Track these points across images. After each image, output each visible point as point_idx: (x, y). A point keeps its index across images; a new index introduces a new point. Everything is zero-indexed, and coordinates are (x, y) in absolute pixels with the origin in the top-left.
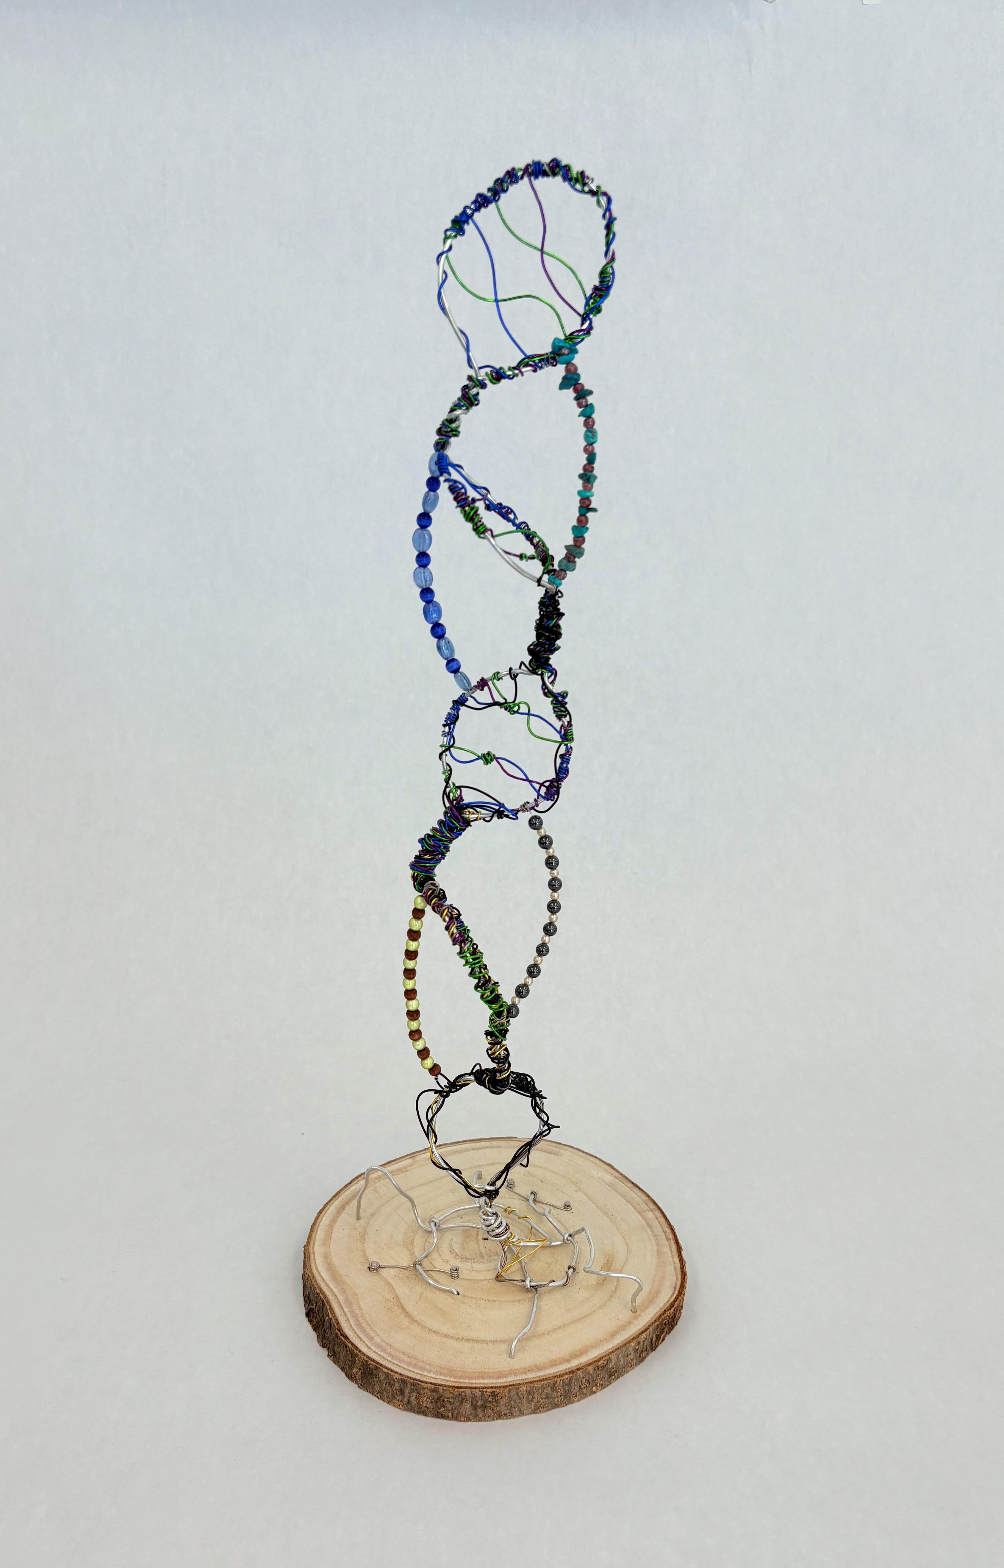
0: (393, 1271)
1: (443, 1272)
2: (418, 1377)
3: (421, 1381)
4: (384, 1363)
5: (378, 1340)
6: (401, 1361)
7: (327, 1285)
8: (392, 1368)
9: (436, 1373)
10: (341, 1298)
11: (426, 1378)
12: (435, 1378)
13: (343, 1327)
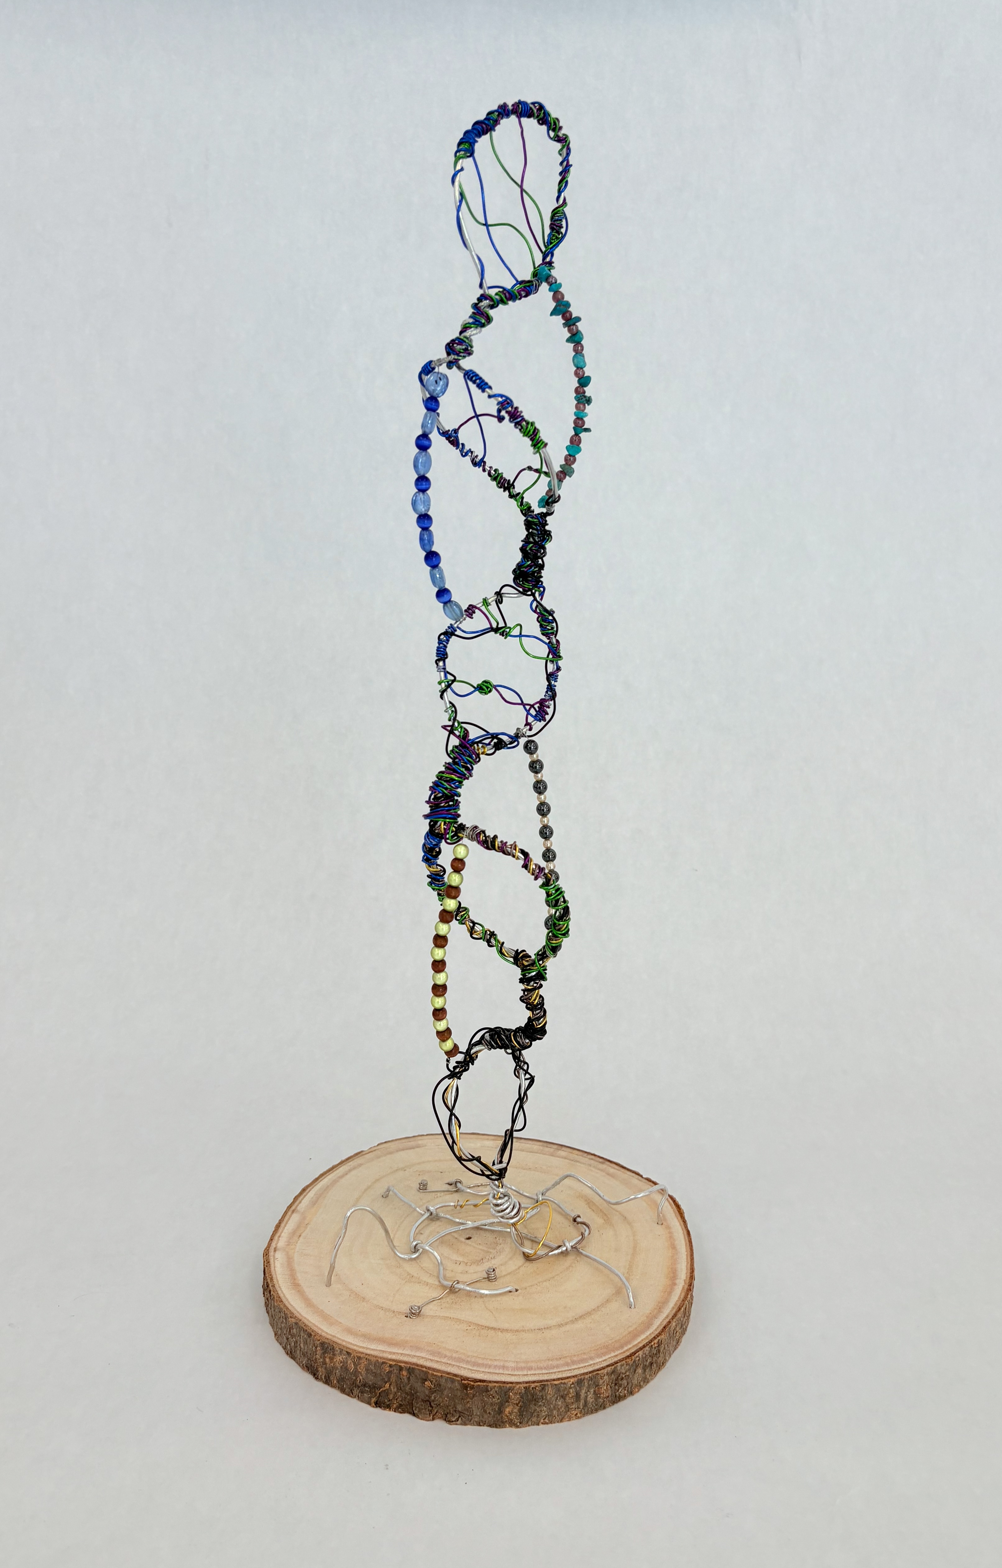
0: (431, 1306)
1: (476, 1282)
2: (591, 1369)
3: (598, 1370)
4: (546, 1377)
5: (513, 1365)
6: (557, 1366)
7: (390, 1353)
8: (560, 1376)
9: (599, 1356)
10: (423, 1355)
11: (598, 1365)
12: (604, 1361)
13: (465, 1375)
